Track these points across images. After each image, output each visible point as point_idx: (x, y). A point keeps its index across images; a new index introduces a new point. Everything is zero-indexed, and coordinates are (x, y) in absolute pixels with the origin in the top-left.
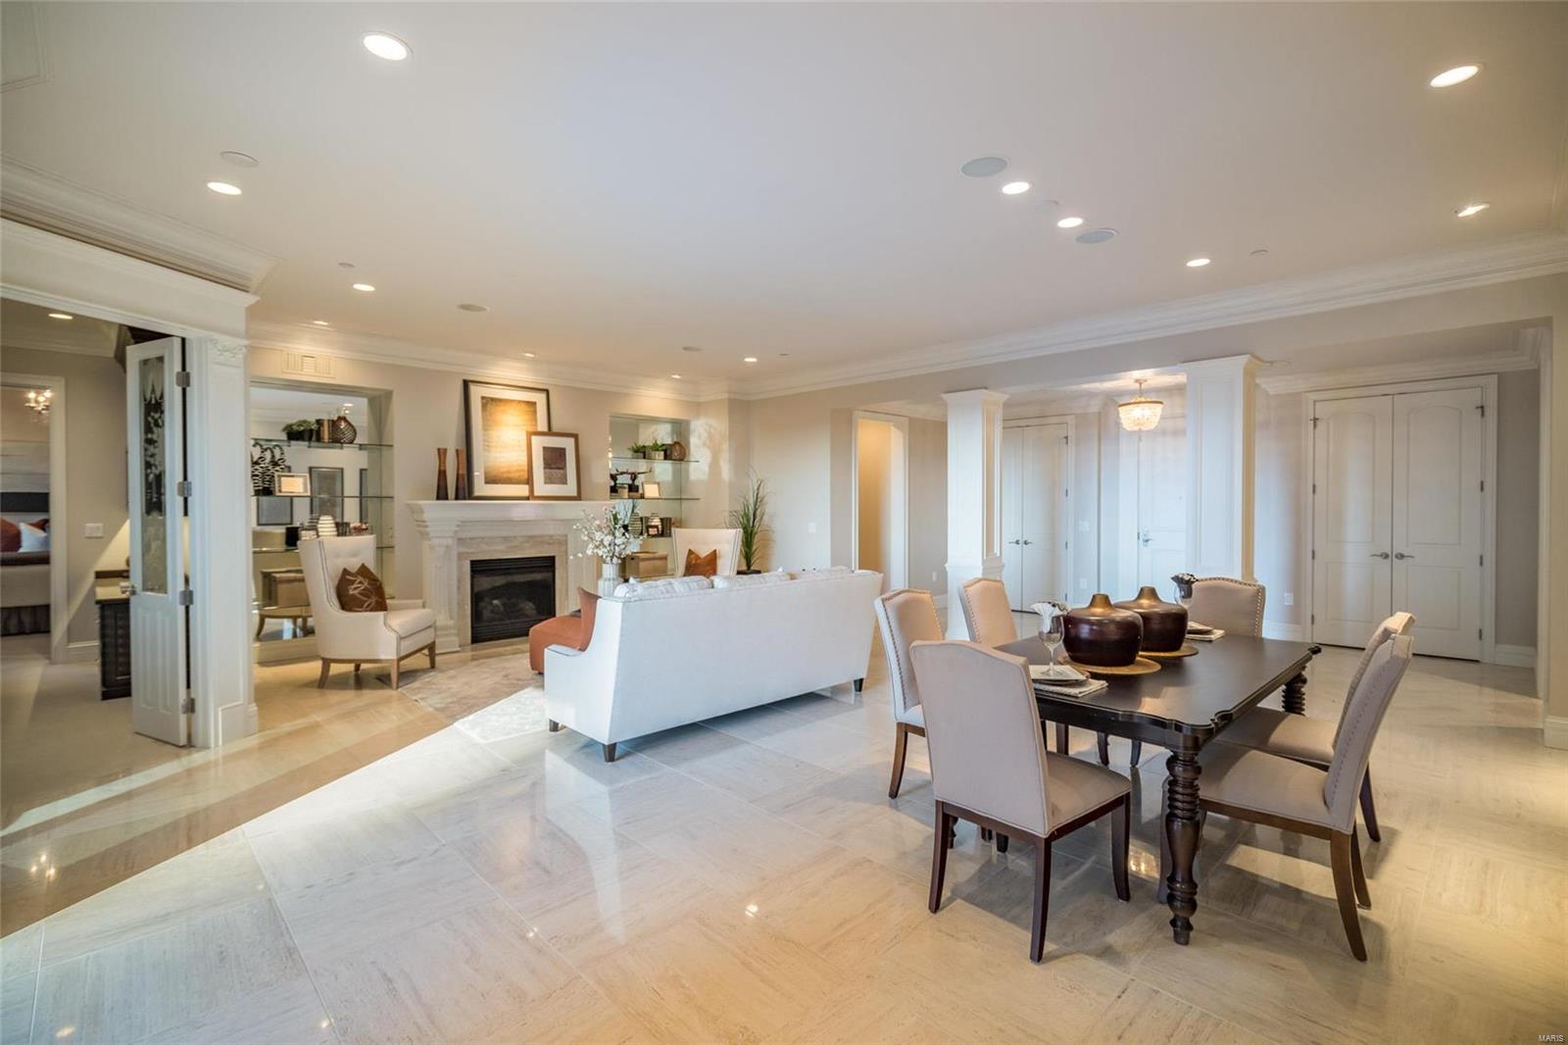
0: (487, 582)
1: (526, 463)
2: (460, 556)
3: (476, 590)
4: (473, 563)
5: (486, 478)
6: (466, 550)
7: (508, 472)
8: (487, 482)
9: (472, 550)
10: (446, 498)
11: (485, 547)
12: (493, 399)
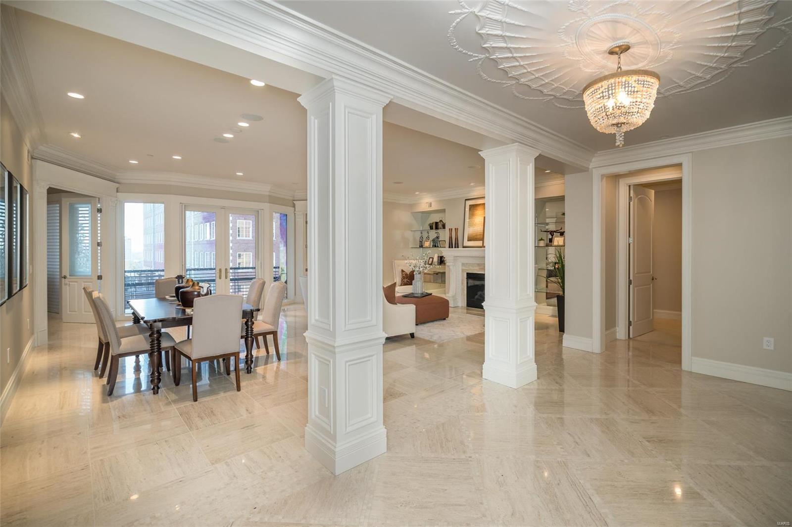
0: (472, 282)
1: (482, 231)
2: (463, 270)
3: (469, 285)
4: (467, 273)
5: (468, 239)
6: (464, 268)
7: (476, 235)
8: (468, 241)
9: (466, 268)
10: (452, 247)
11: (471, 268)
12: (473, 205)
